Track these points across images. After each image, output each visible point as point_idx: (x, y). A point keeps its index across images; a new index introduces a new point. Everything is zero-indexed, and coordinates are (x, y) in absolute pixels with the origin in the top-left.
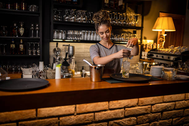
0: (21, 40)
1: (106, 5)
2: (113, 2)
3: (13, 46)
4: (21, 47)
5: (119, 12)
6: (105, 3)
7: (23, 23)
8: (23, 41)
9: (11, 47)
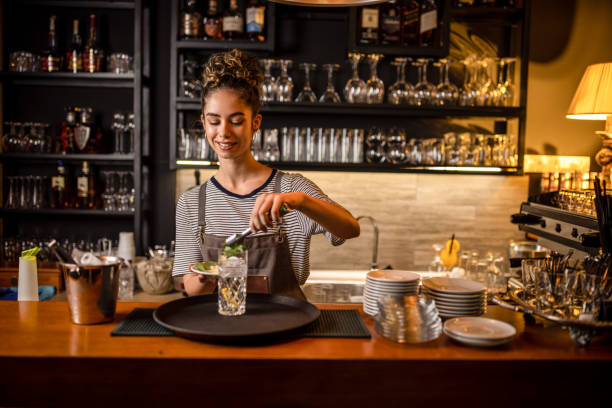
0: (85, 164)
1: (370, 36)
2: (396, 22)
3: (59, 182)
4: (83, 183)
5: (420, 57)
6: (365, 30)
7: (88, 112)
8: (90, 166)
9: (54, 184)
